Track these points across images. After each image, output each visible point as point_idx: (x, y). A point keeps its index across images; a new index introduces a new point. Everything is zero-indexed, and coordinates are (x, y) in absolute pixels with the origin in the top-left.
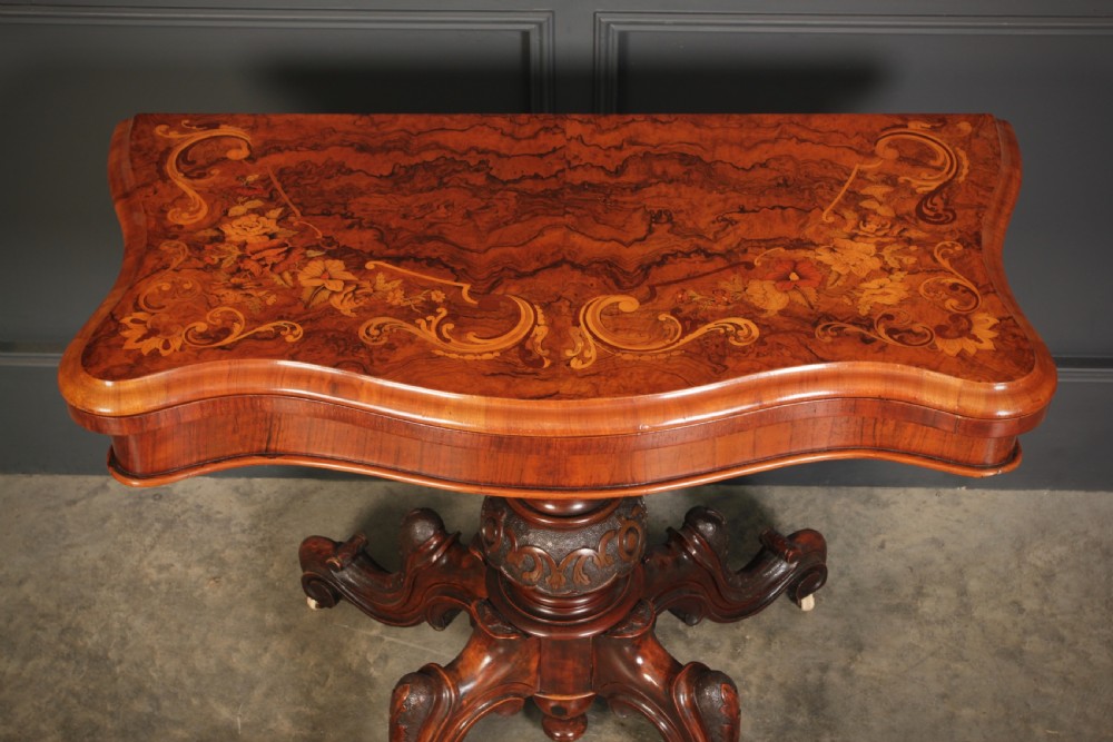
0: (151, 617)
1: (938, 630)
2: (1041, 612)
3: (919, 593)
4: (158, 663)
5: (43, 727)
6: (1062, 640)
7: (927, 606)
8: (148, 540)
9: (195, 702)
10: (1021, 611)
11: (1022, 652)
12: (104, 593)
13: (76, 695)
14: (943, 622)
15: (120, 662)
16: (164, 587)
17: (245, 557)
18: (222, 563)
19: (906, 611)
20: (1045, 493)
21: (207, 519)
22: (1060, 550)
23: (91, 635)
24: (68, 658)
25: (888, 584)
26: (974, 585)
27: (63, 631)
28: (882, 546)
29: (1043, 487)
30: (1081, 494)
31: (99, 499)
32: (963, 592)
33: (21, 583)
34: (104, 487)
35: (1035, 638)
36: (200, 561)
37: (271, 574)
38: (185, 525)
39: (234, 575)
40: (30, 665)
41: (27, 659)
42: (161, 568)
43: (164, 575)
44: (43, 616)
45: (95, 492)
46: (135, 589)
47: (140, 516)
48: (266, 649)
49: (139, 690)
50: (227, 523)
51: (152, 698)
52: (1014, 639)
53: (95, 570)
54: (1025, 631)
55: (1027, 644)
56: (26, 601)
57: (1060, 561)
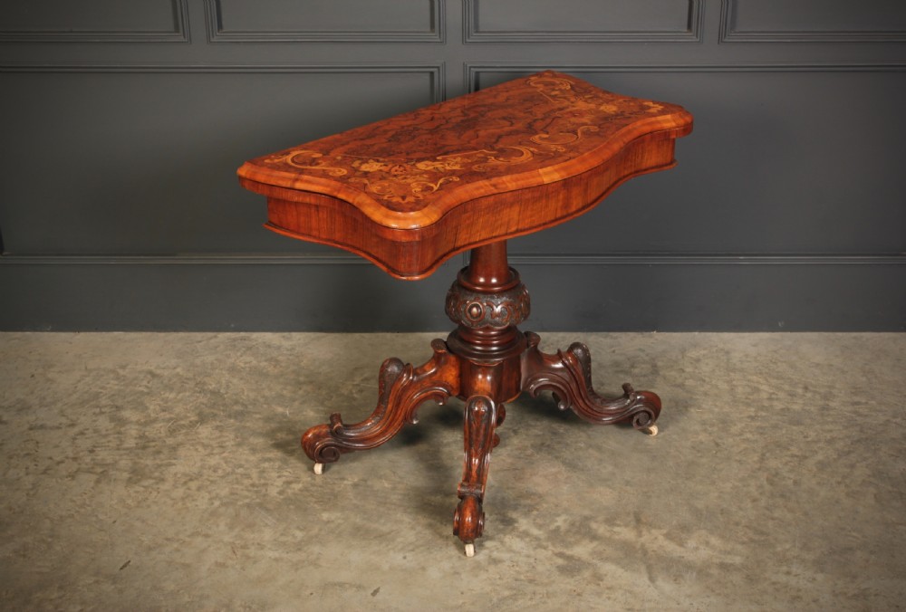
0: (241, 379)
1: (642, 379)
2: (694, 372)
3: (632, 366)
4: (246, 393)
5: (189, 415)
6: (704, 381)
7: (636, 371)
8: (239, 354)
9: (265, 406)
10: (683, 371)
11: (684, 385)
12: (217, 371)
13: (206, 405)
14: (645, 376)
15: (226, 393)
16: (248, 369)
17: (288, 359)
18: (277, 361)
19: (626, 373)
20: (696, 333)
21: (269, 346)
22: (703, 352)
23: (211, 385)
24: (200, 392)
25: (616, 364)
26: (660, 364)
27: (197, 384)
28: (614, 352)
29: (695, 331)
30: (715, 334)
31: (212, 341)
32: (654, 366)
33: (175, 368)
34: (216, 337)
35: (691, 380)
36: (266, 361)
37: (302, 364)
38: (258, 348)
39: (283, 364)
40: (181, 395)
41: (179, 393)
42: (246, 363)
43: (247, 365)
44: (187, 379)
45: (211, 338)
46: (233, 370)
47: (235, 346)
48: (300, 389)
49: (236, 402)
50: (279, 348)
51: (243, 405)
52: (679, 381)
53: (212, 364)
54: (686, 379)
55: (687, 383)
56: (178, 374)
57: (704, 355)
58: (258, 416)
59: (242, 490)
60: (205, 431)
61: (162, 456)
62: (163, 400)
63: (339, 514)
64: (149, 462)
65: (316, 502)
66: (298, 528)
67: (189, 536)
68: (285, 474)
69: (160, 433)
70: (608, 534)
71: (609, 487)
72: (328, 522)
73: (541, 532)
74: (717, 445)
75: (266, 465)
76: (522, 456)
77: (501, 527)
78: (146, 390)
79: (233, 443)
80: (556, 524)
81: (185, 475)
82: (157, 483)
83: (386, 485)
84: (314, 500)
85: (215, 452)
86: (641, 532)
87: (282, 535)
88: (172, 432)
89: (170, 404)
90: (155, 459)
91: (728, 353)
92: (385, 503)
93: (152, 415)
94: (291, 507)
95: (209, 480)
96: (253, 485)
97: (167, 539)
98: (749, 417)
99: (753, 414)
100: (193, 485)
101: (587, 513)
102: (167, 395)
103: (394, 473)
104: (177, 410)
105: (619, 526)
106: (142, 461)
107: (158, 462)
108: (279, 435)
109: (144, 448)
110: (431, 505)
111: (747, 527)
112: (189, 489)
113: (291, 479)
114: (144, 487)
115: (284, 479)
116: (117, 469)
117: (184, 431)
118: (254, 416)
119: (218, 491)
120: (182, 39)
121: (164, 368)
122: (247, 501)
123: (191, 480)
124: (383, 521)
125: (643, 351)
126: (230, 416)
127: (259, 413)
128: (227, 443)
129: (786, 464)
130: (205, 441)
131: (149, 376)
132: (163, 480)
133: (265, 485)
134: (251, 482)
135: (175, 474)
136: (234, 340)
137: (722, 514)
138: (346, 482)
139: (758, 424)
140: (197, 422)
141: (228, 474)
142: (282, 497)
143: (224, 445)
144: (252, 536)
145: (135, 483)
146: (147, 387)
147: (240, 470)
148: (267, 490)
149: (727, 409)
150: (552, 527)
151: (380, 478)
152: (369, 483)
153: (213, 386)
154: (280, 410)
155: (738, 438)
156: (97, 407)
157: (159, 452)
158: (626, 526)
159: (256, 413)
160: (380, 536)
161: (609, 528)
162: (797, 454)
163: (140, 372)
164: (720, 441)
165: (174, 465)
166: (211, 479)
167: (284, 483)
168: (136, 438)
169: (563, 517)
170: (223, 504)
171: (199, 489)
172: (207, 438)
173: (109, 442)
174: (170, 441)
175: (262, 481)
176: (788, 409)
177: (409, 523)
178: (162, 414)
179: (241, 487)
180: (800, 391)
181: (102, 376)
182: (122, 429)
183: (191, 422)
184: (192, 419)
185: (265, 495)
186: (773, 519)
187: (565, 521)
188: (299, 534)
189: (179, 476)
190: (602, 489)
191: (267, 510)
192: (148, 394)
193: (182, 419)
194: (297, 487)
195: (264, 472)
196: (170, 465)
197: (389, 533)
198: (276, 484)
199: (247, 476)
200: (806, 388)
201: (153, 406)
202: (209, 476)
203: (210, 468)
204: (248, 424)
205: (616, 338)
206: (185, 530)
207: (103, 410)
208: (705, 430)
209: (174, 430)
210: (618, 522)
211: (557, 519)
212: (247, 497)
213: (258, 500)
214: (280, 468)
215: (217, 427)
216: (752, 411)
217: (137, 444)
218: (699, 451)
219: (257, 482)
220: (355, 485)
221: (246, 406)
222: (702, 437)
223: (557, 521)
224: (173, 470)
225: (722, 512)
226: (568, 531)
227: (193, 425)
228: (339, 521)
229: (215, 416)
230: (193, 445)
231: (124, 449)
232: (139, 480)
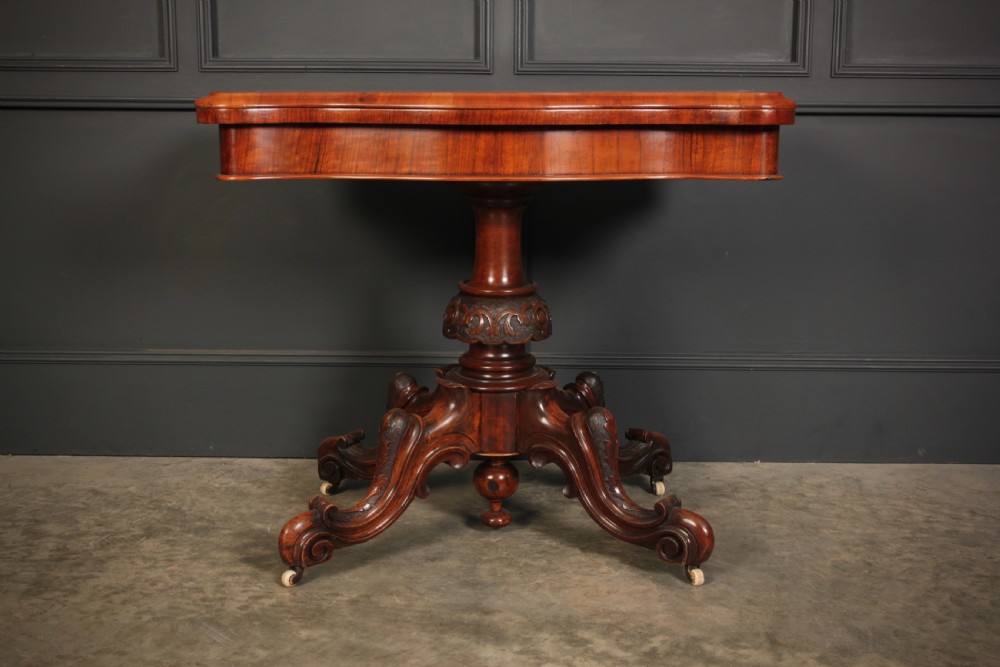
0: (213, 498)
1: (750, 502)
2: (818, 497)
3: (735, 491)
4: (215, 511)
5: (132, 529)
6: (833, 505)
7: (741, 495)
9: (239, 523)
10: (804, 496)
11: (807, 508)
12: (182, 490)
13: (158, 521)
15: (189, 511)
16: (223, 489)
17: (279, 481)
18: (264, 482)
19: (728, 496)
20: (813, 464)
21: (256, 470)
22: (826, 480)
23: (170, 502)
24: (154, 509)
25: (713, 489)
26: (771, 489)
27: (152, 501)
28: (708, 478)
29: (810, 462)
30: (836, 464)
31: (183, 465)
32: (764, 491)
33: (127, 487)
34: (189, 461)
35: (816, 504)
36: (249, 482)
38: (241, 471)
39: (271, 486)
40: (128, 511)
41: (125, 509)
42: (222, 484)
43: (223, 486)
44: (140, 497)
45: (182, 463)
46: (203, 490)
47: (211, 469)
48: (290, 508)
49: (201, 519)
50: (269, 471)
51: (209, 521)
52: (801, 504)
53: (178, 484)
54: (809, 502)
55: (811, 506)
56: (129, 492)
57: (827, 482)
58: (227, 532)
59: (187, 604)
60: (149, 545)
61: (82, 568)
62: (102, 515)
63: (325, 632)
64: (62, 575)
65: (292, 619)
66: (262, 646)
67: (94, 654)
68: (254, 588)
69: (88, 545)
70: (731, 658)
71: (724, 606)
72: (308, 640)
73: (628, 654)
74: (870, 565)
75: (229, 579)
76: (594, 573)
77: (568, 648)
78: (80, 506)
79: (185, 556)
80: (651, 645)
81: (109, 587)
82: (65, 596)
83: (398, 601)
84: (290, 616)
85: (158, 565)
86: (780, 655)
87: (236, 653)
88: (103, 546)
89: (110, 519)
90: (71, 571)
91: (857, 480)
92: (395, 621)
93: (82, 529)
94: (257, 623)
95: (141, 593)
96: (204, 600)
97: (60, 657)
98: (904, 538)
99: (909, 536)
100: (117, 599)
101: (694, 633)
102: (109, 511)
103: (411, 589)
104: (117, 525)
105: (745, 648)
106: (53, 573)
107: (75, 574)
108: (253, 550)
109: (60, 560)
110: (463, 624)
111: (938, 650)
112: (110, 602)
113: (261, 594)
114: (45, 599)
115: (251, 594)
116: (13, 581)
117: (121, 545)
118: (223, 531)
119: (151, 605)
120: (166, 65)
121: (112, 487)
122: (192, 616)
123: (116, 593)
124: (390, 640)
125: (747, 478)
126: (188, 532)
127: (230, 529)
128: (179, 557)
129: (973, 584)
130: (147, 555)
131: (91, 494)
132: (75, 592)
133: (221, 599)
134: (201, 595)
135: (95, 587)
136: (212, 464)
137: (896, 636)
138: (339, 598)
139: (920, 544)
140: (142, 537)
141: (171, 588)
142: (244, 612)
143: (174, 558)
144: (191, 654)
145: (34, 595)
146: (85, 503)
147: (190, 584)
148: (223, 605)
149: (871, 531)
150: (646, 648)
151: (391, 594)
152: (373, 599)
153: (173, 503)
154: (259, 526)
155: (897, 558)
156: (10, 520)
157: (79, 565)
158: (757, 648)
159: (225, 529)
160: (384, 657)
161: (732, 651)
162: (985, 574)
163: (80, 490)
164: (870, 561)
165: (97, 577)
166: (145, 592)
167: (250, 598)
168: (51, 551)
169: (661, 638)
170: (156, 619)
171: (124, 603)
172: (151, 551)
173: (12, 553)
174: (99, 554)
175: (219, 595)
176: (957, 532)
177: (430, 643)
178: (96, 528)
179: (185, 601)
180: (966, 515)
181: (28, 492)
182: (36, 542)
183: (133, 536)
184: (136, 533)
185: (220, 610)
186: (974, 641)
187: (664, 642)
188: (262, 654)
189: (100, 588)
190: (713, 608)
191: (219, 626)
192: (83, 509)
193: (121, 533)
194: (267, 602)
195: (223, 586)
196: (92, 577)
197: (398, 654)
198: (239, 598)
199: (199, 590)
200: (973, 512)
201: (85, 521)
202: (143, 589)
203: (146, 581)
204: (212, 539)
205: (709, 467)
206: (92, 647)
207: (16, 524)
208: (848, 550)
209: (108, 544)
210: (744, 644)
211: (652, 639)
212: (193, 612)
213: (208, 616)
214: (247, 582)
215: (168, 542)
216: (907, 533)
217: (51, 556)
218: (845, 571)
219: (211, 596)
220: (353, 602)
221: (213, 523)
222: (845, 556)
223: (651, 642)
224: (92, 582)
225: (896, 633)
226: (668, 654)
227: (136, 538)
228: (325, 639)
229: (167, 531)
230: (130, 558)
231: (31, 561)
232: (40, 593)
